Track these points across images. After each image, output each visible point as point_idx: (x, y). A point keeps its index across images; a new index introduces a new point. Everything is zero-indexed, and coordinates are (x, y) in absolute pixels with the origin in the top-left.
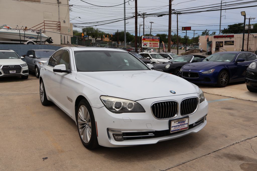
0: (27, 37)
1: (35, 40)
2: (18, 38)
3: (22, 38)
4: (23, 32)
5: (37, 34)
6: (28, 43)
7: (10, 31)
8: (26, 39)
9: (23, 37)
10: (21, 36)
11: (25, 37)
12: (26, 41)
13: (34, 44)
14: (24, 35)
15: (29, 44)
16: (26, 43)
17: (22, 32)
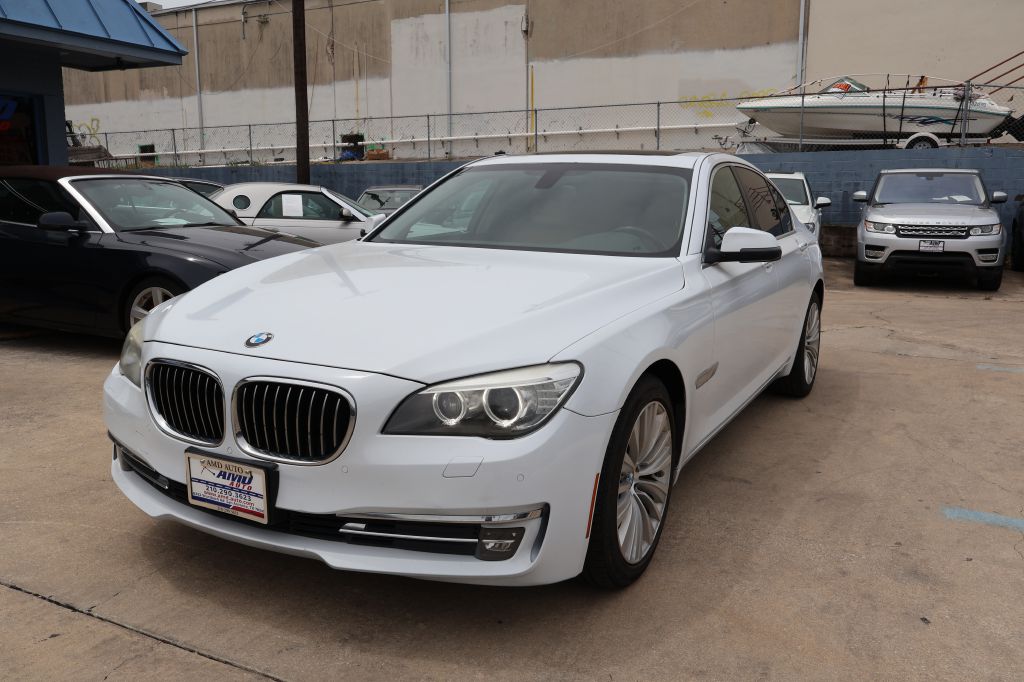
0: (912, 120)
1: (945, 128)
2: (876, 124)
3: (893, 126)
4: (898, 102)
5: (956, 105)
6: (910, 146)
7: (849, 100)
8: (907, 127)
9: (897, 121)
10: (890, 115)
11: (902, 118)
12: (907, 135)
13: (934, 145)
14: (898, 112)
15: (917, 146)
16: (903, 143)
17: (894, 100)
